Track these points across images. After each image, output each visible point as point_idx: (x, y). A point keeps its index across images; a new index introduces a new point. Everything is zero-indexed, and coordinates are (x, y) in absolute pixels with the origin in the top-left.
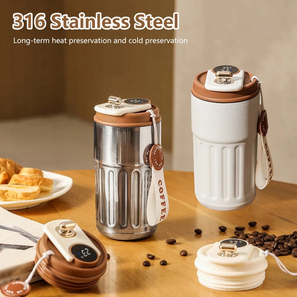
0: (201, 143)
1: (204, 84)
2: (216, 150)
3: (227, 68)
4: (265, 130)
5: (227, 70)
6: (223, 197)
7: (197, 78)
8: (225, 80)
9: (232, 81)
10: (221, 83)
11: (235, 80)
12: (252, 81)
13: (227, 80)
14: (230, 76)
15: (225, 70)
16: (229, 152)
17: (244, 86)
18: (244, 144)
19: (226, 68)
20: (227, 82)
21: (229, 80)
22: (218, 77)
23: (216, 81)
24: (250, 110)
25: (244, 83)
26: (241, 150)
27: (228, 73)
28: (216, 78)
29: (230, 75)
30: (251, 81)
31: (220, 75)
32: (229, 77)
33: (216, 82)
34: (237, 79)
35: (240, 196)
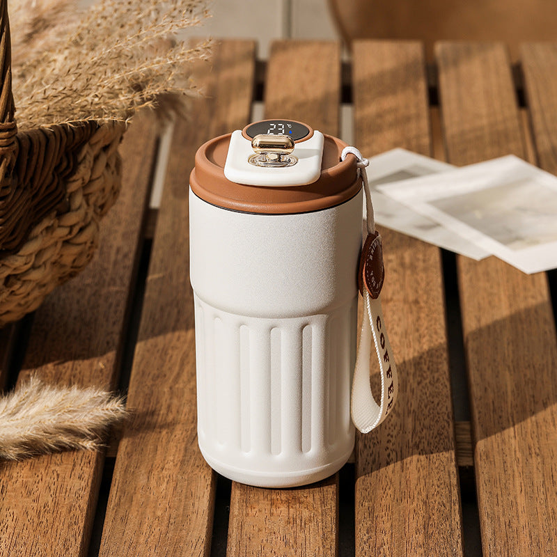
0: (216, 316)
1: (222, 166)
2: (253, 334)
3: (281, 127)
4: (377, 282)
5: (281, 131)
6: (270, 451)
7: (204, 152)
8: (276, 157)
9: (292, 161)
10: (266, 164)
11: (302, 158)
12: (343, 159)
13: (280, 158)
14: (288, 147)
15: (276, 132)
16: (285, 337)
17: (324, 172)
18: (321, 318)
19: (278, 127)
20: (279, 162)
21: (285, 158)
22: (258, 149)
23: (252, 160)
24: (338, 233)
25: (324, 165)
26: (315, 333)
27: (282, 138)
28: (252, 151)
29: (287, 144)
30: (341, 161)
31: (262, 146)
32: (284, 148)
33: (253, 162)
34: (306, 154)
35: (314, 448)
